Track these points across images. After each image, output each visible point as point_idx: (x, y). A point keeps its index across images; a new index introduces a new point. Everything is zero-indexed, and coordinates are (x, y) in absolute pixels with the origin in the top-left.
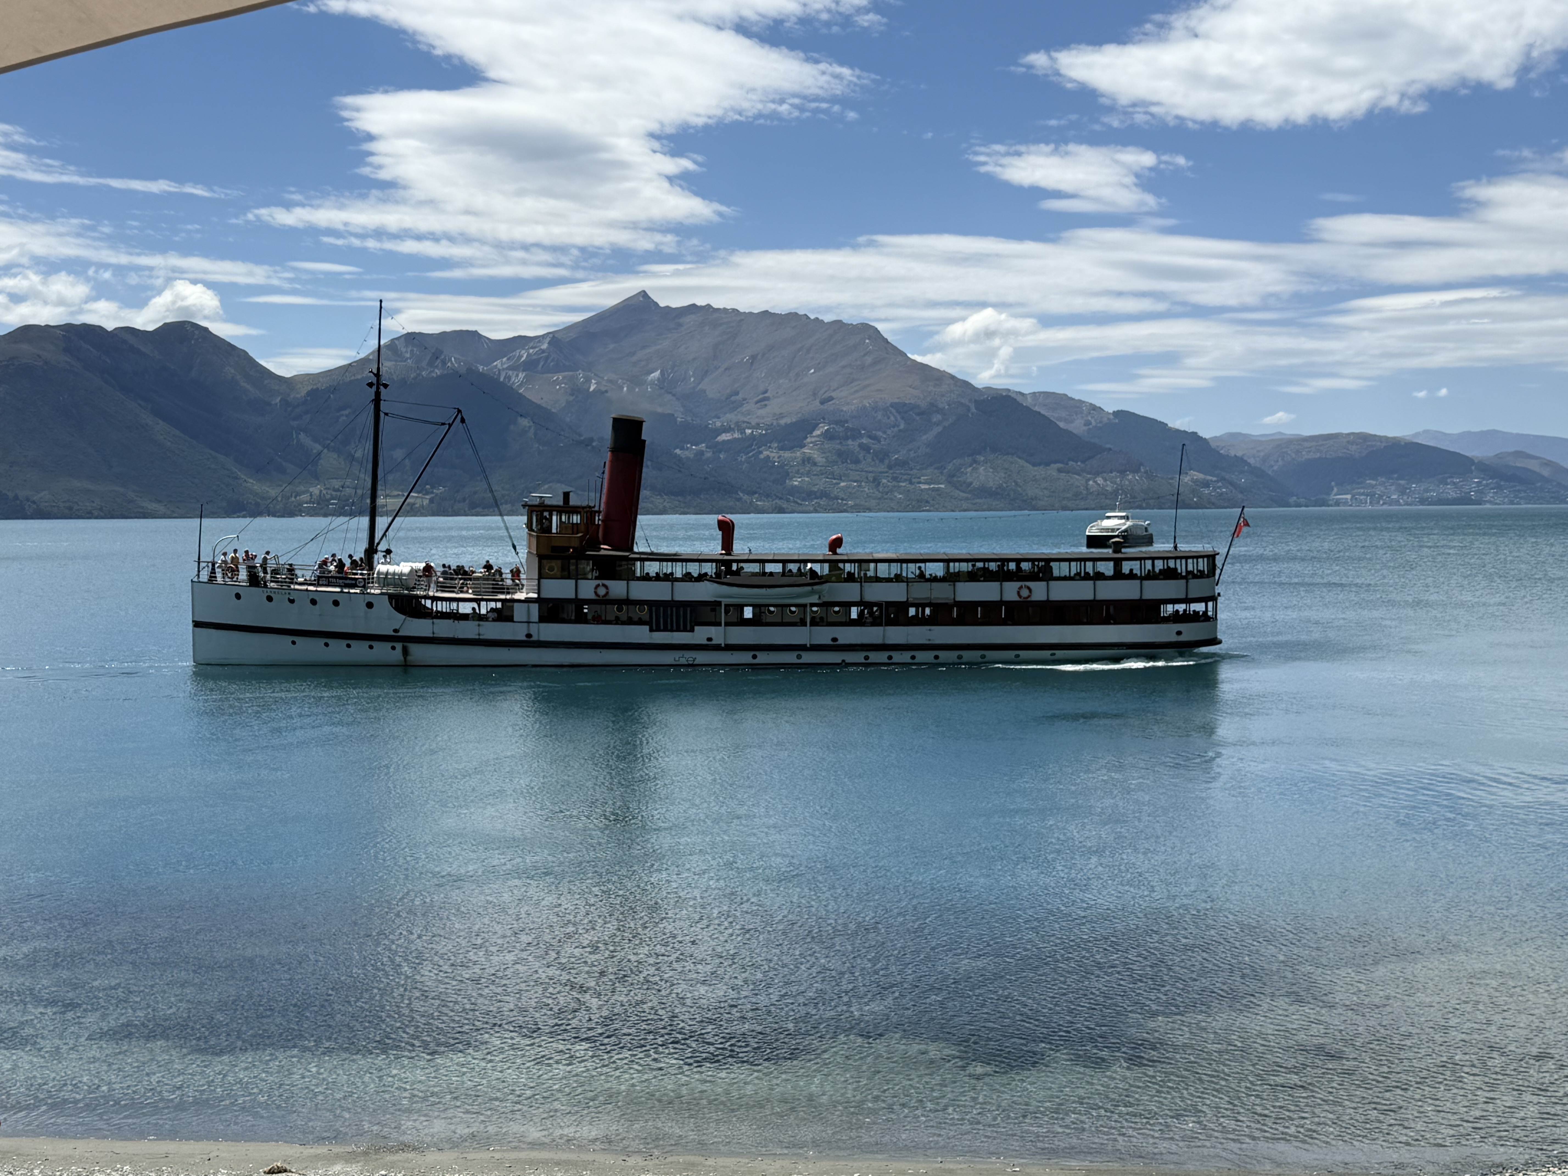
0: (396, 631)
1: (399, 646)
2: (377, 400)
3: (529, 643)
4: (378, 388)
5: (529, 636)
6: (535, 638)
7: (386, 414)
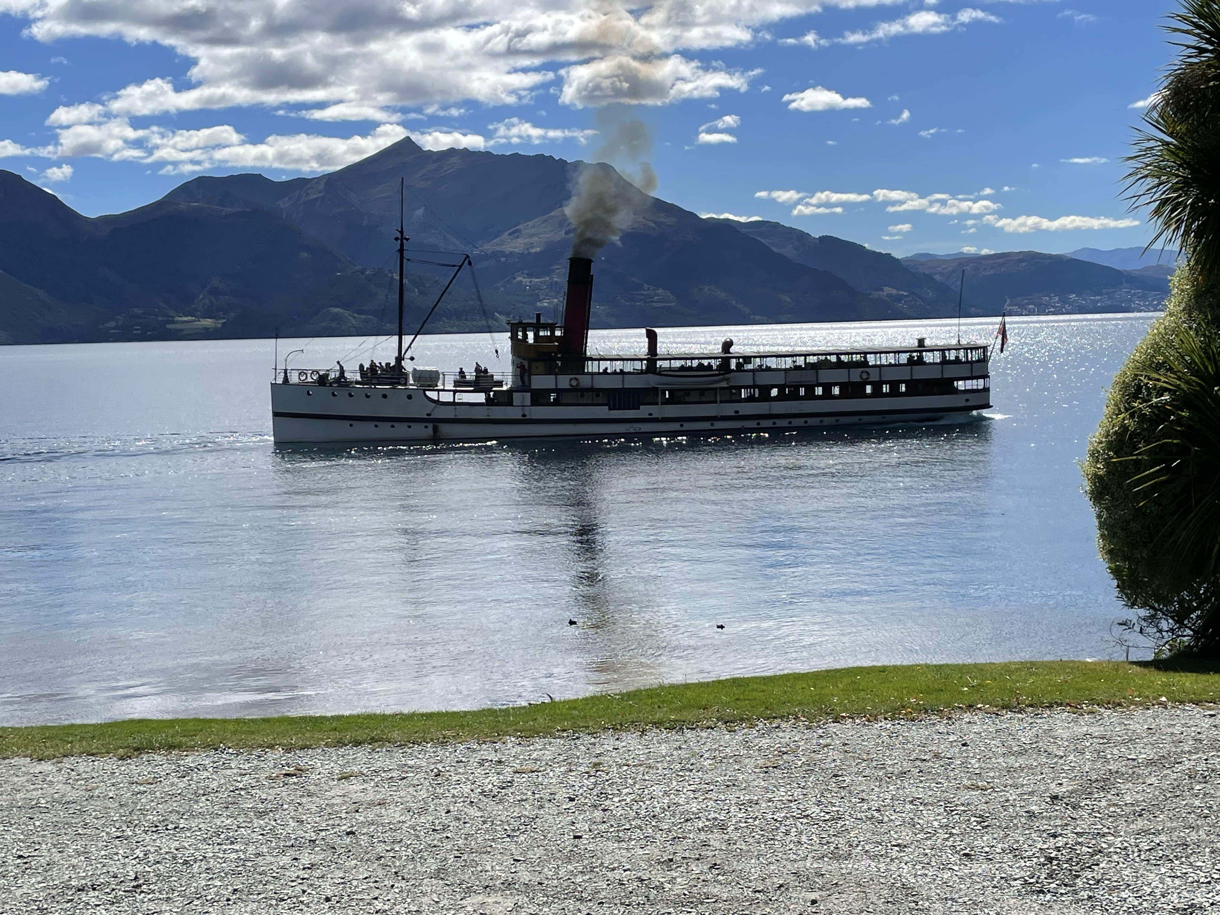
0: (428, 415)
1: (430, 426)
2: (401, 250)
3: (525, 421)
4: (402, 242)
5: (524, 415)
6: (528, 417)
7: (408, 260)
